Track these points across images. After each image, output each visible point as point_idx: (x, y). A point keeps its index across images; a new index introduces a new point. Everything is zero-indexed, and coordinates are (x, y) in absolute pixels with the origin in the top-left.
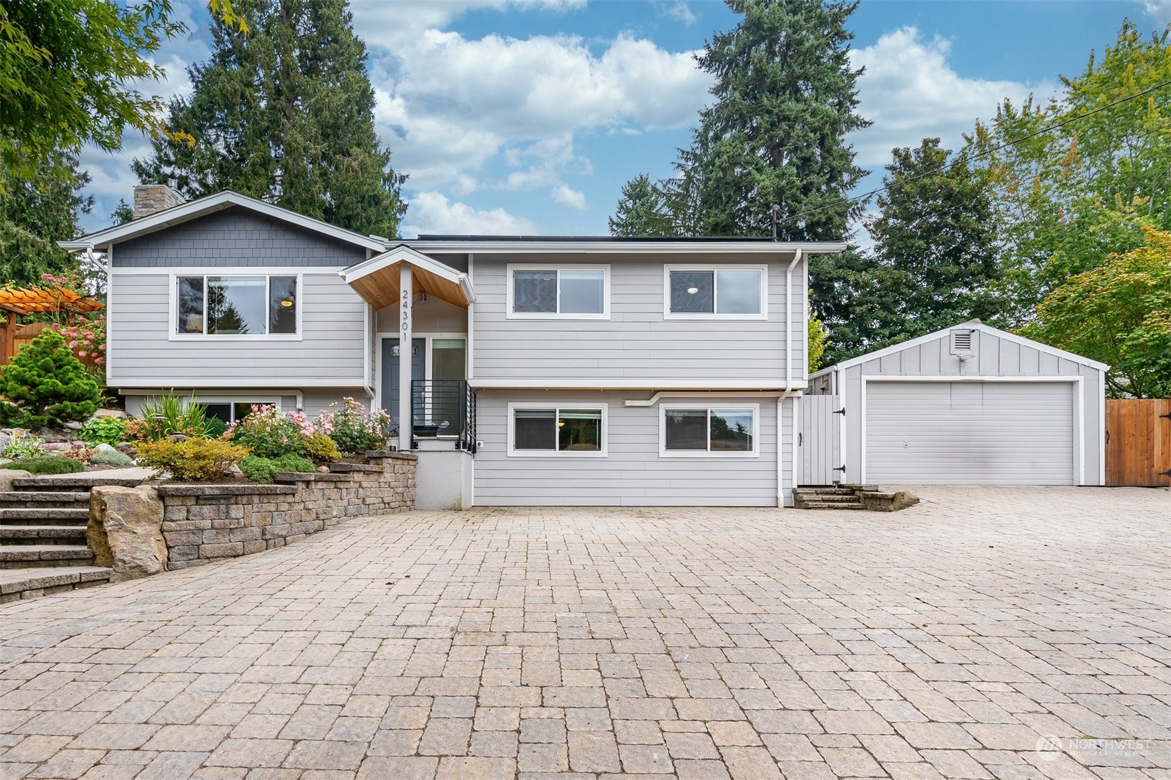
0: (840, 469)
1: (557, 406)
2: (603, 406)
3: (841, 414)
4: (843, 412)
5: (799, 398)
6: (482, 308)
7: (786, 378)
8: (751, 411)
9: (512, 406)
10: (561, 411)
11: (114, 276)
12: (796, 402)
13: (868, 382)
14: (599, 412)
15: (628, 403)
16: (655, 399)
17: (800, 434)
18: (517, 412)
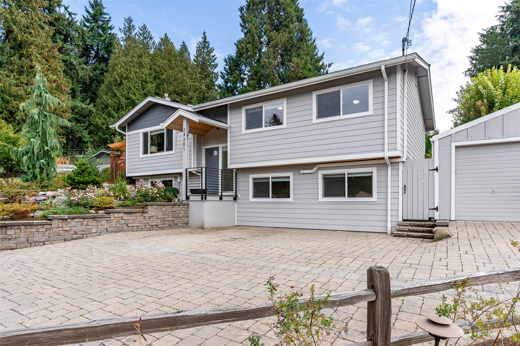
0: (434, 209)
1: (270, 175)
2: (290, 174)
3: (435, 171)
4: (437, 169)
5: (403, 162)
6: (234, 130)
7: (384, 150)
8: (372, 173)
9: (252, 176)
10: (272, 178)
11: (128, 135)
12: (401, 165)
13: (457, 147)
14: (289, 177)
15: (302, 172)
16: (315, 169)
17: (405, 186)
18: (254, 179)
